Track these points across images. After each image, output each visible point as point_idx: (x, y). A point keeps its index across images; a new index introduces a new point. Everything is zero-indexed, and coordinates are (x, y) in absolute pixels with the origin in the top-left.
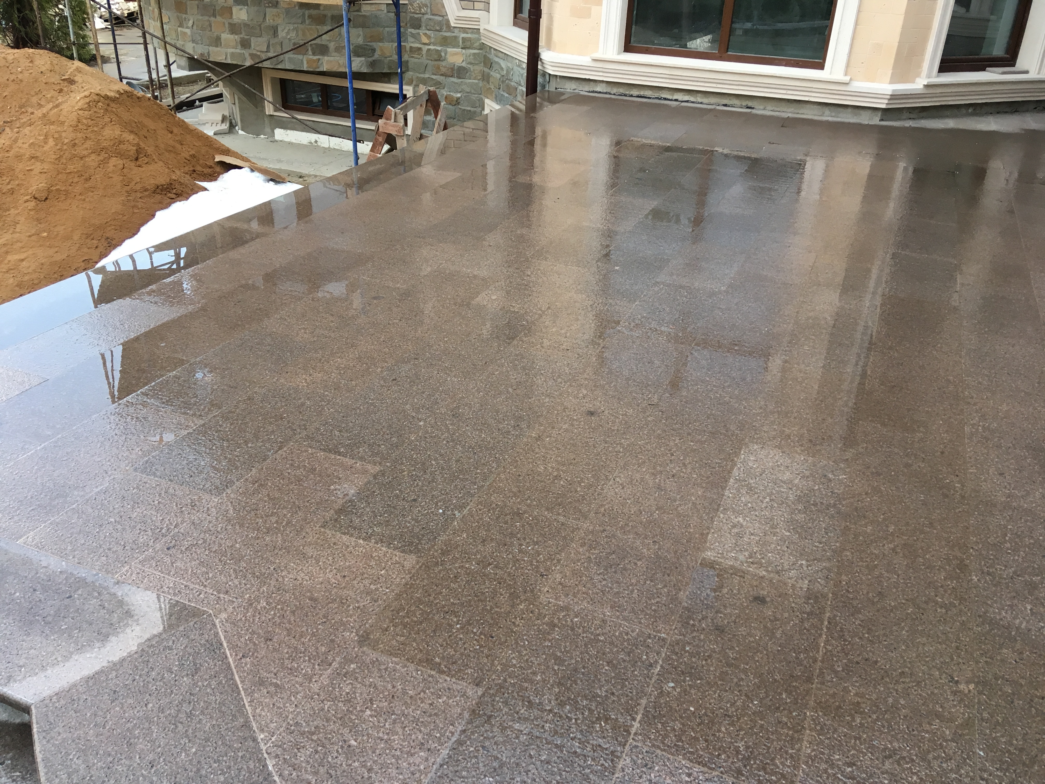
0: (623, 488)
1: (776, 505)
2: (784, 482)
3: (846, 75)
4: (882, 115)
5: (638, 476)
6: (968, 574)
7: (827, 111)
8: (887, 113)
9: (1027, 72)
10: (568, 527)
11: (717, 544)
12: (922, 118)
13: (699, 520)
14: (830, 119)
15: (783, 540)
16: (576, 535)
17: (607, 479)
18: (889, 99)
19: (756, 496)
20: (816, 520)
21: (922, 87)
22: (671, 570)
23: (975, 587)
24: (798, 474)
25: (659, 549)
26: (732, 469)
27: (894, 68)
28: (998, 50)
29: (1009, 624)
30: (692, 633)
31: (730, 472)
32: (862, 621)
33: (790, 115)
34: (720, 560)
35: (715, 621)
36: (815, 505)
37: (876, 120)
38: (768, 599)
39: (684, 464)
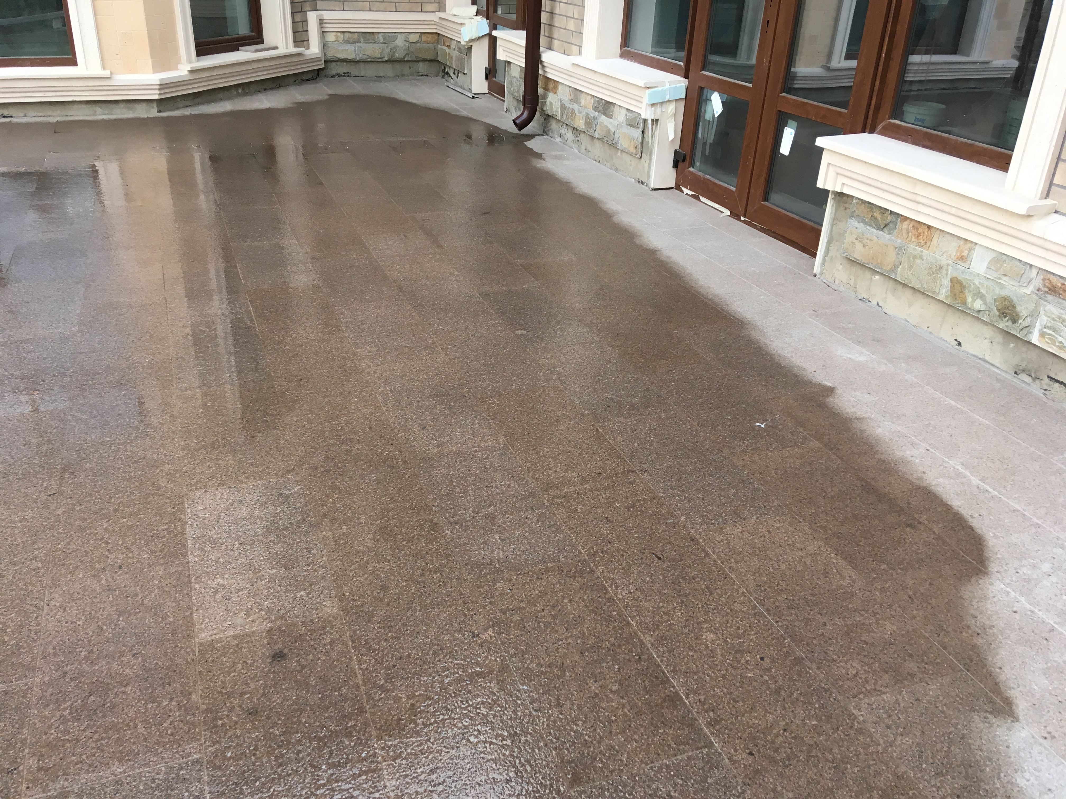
0: (65, 610)
1: (248, 547)
2: (245, 519)
3: (104, 68)
4: (158, 106)
5: (77, 587)
6: (441, 532)
7: (98, 109)
8: (162, 103)
9: (276, 48)
10: (16, 694)
11: (207, 620)
12: (199, 104)
13: (174, 604)
14: (106, 117)
15: (272, 579)
16: (31, 698)
17: (39, 609)
18: (160, 89)
19: (224, 547)
20: (293, 544)
21: (186, 73)
22: (169, 678)
23: (452, 540)
24: (255, 504)
25: (144, 660)
26: (184, 529)
27: (152, 57)
28: (243, 29)
29: (490, 559)
30: (225, 735)
31: (183, 534)
32: (379, 623)
33: (59, 119)
34: (218, 637)
35: (244, 706)
36: (286, 529)
37: (153, 112)
38: (286, 651)
39: (127, 548)
